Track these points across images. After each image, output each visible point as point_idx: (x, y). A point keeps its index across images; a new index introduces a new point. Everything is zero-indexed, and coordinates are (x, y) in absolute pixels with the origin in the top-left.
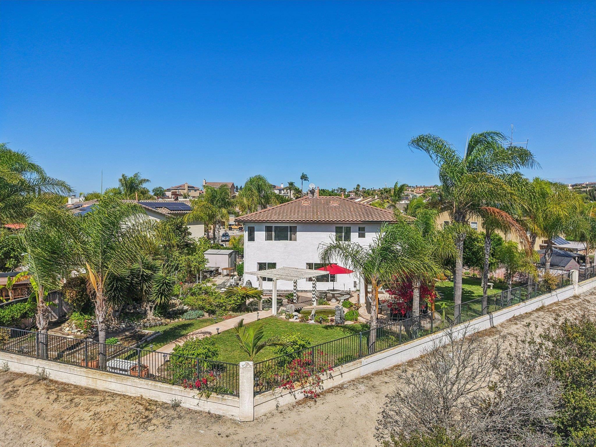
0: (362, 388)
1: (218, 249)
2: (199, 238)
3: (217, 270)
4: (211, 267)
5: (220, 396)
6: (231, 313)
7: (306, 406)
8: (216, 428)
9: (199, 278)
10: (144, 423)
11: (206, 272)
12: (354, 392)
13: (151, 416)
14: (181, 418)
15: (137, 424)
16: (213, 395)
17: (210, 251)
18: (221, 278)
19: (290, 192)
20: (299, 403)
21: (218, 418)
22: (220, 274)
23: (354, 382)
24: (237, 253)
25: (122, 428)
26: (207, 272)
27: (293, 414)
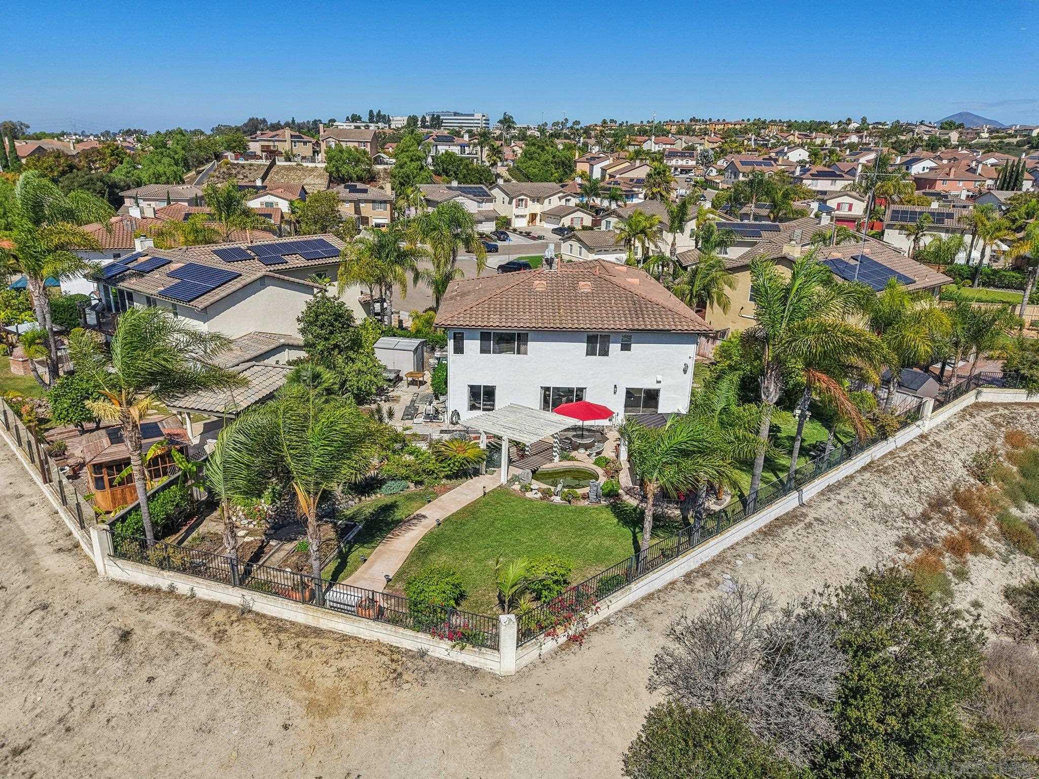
0: (632, 622)
3: (398, 376)
5: (476, 649)
6: (444, 481)
7: (570, 652)
8: (476, 685)
10: (395, 679)
12: (623, 630)
13: (399, 670)
14: (433, 672)
15: (389, 682)
16: (469, 647)
18: (404, 389)
19: (482, 151)
20: (562, 648)
21: (476, 670)
22: (401, 380)
23: (622, 613)
25: (373, 687)
27: (557, 664)
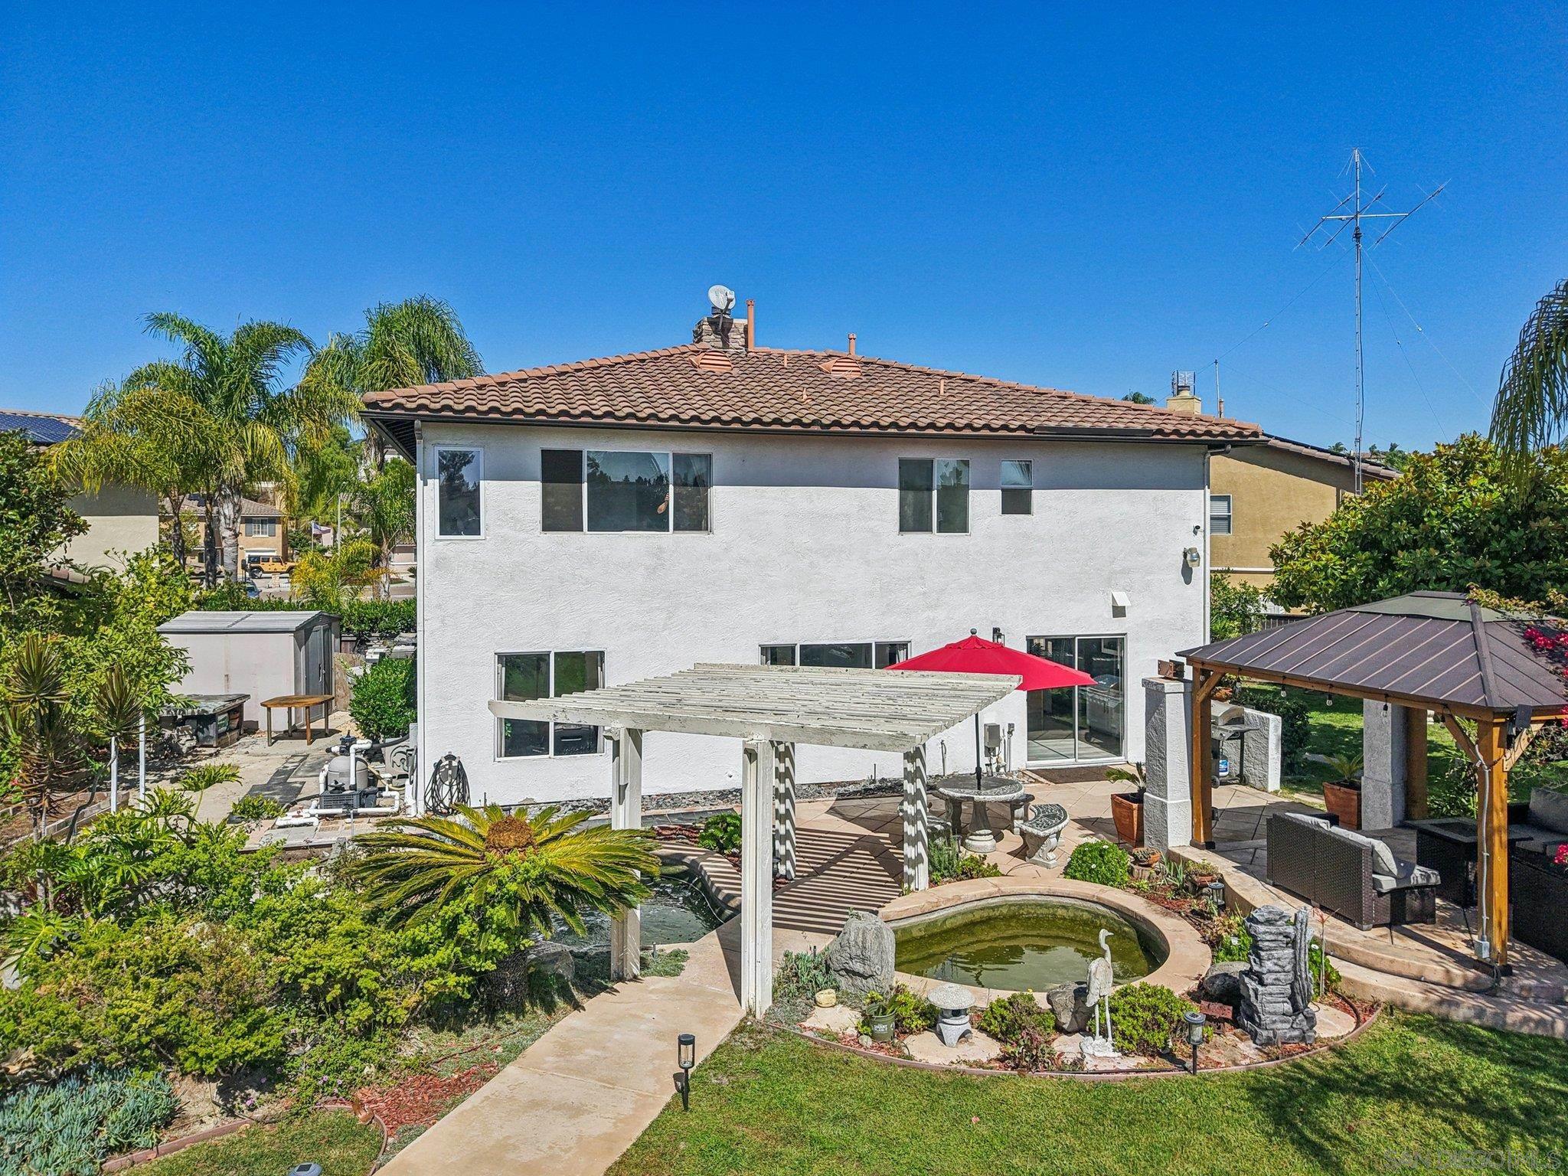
1: (235, 609)
2: (131, 555)
3: (236, 711)
4: (198, 697)
9: (128, 760)
11: (174, 722)
17: (192, 618)
18: (256, 749)
22: (251, 729)
24: (335, 625)
26: (182, 723)
